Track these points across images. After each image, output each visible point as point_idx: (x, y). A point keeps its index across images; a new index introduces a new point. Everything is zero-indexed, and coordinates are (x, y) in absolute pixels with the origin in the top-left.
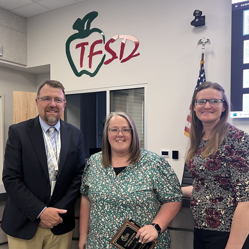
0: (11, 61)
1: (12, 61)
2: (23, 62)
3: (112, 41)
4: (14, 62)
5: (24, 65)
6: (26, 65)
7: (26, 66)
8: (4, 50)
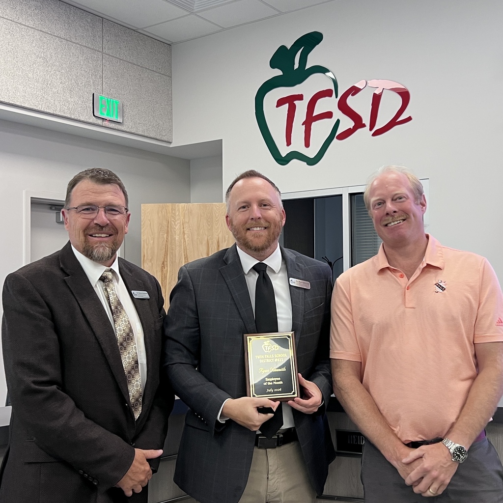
0: (140, 133)
1: (143, 134)
2: (164, 135)
3: (354, 91)
4: (146, 135)
5: (165, 141)
6: (170, 141)
7: (171, 143)
8: (127, 110)
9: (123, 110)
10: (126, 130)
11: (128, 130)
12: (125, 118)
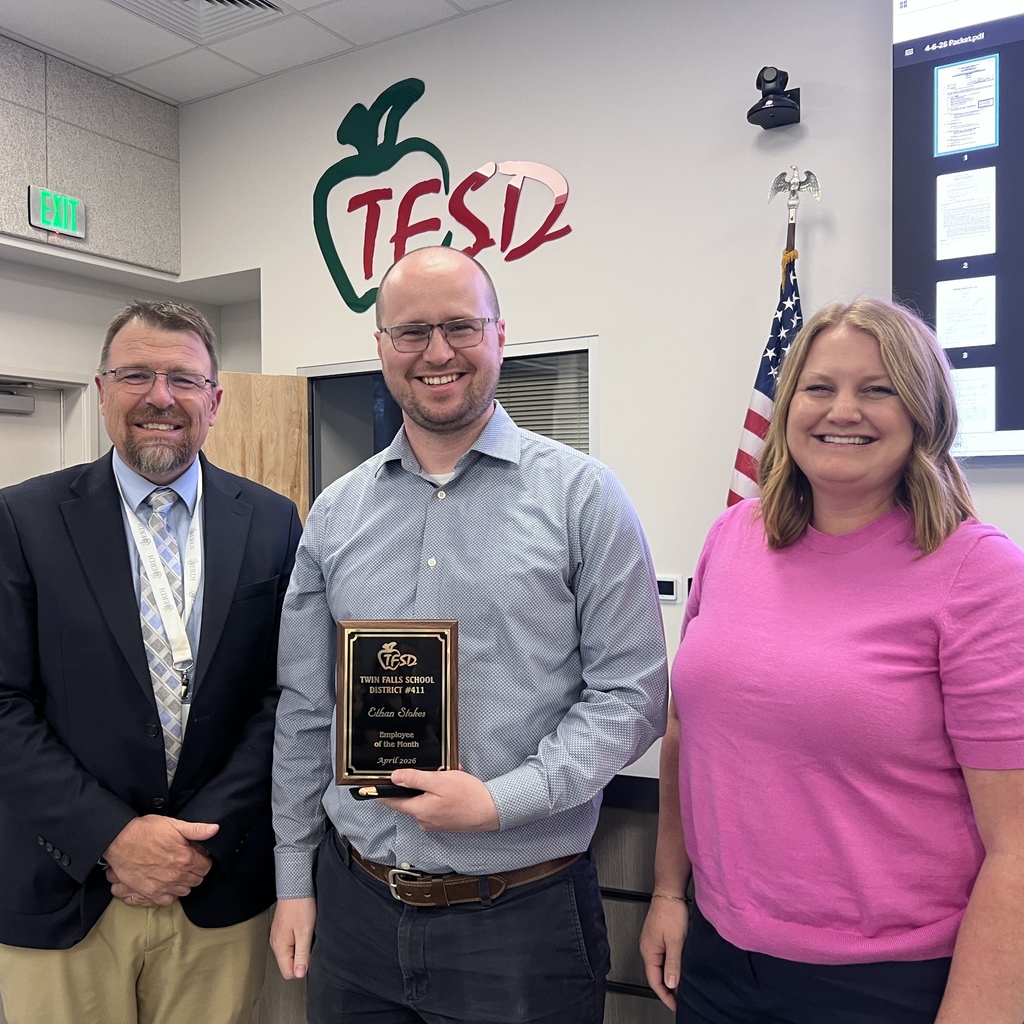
1: (125, 259)
2: (165, 261)
3: (476, 181)
4: (129, 260)
6: (177, 272)
8: (94, 217)
9: (87, 217)
10: (92, 251)
11: (96, 252)
12: (90, 231)
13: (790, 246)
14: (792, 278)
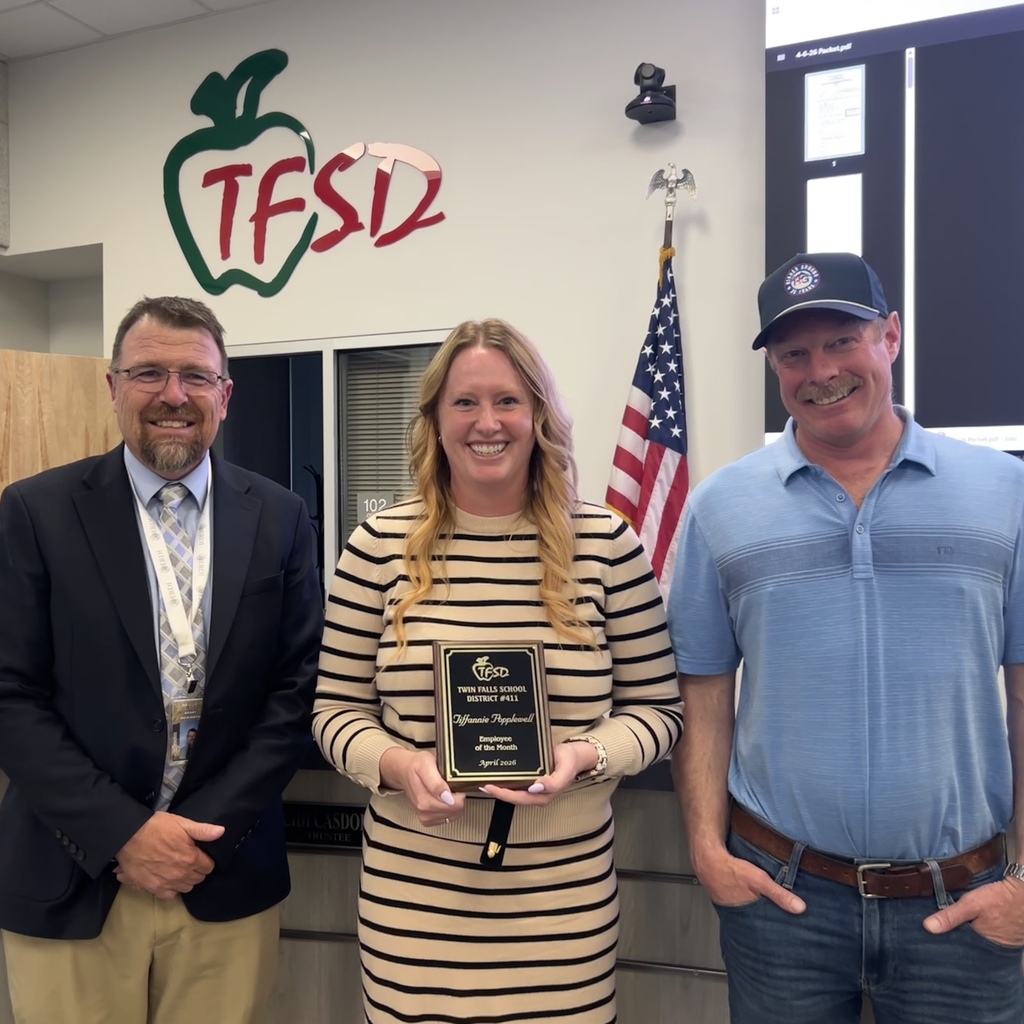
13: (667, 244)
14: (669, 275)
